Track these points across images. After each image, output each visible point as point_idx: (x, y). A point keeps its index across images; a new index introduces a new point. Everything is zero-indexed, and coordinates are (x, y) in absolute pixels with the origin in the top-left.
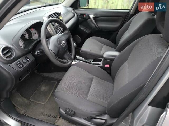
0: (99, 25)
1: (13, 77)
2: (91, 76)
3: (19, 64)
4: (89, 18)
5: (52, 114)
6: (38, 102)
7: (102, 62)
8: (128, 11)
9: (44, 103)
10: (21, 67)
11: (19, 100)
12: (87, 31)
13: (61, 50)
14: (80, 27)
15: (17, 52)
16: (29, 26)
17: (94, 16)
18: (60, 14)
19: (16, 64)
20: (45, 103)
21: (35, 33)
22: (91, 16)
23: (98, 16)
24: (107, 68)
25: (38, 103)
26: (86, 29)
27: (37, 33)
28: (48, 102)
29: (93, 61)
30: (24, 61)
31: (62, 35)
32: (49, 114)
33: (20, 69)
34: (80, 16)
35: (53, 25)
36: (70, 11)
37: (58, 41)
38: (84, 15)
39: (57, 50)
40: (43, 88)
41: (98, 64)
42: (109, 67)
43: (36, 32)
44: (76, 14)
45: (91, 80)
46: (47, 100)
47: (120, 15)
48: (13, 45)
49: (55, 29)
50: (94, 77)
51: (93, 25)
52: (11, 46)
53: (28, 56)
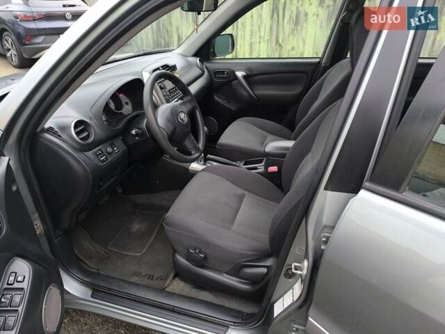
0: (257, 93)
1: (91, 176)
2: (240, 191)
3: (100, 154)
4: (236, 78)
5: (158, 273)
6: (125, 253)
7: (263, 164)
8: (318, 60)
9: (140, 254)
10: (103, 161)
11: (87, 245)
12: (232, 107)
13: (178, 129)
14: (216, 98)
15: (98, 130)
16: (118, 87)
17: (245, 74)
18: (174, 68)
19: (95, 153)
20: (142, 254)
21: (127, 103)
22: (240, 74)
23: (255, 72)
24: (273, 173)
25: (126, 255)
26: (229, 102)
27: (129, 104)
28: (147, 251)
29: (244, 165)
30: (109, 150)
31: (181, 104)
32: (150, 274)
33: (102, 164)
34: (214, 74)
35: (161, 88)
36: (194, 64)
37: (172, 113)
38: (223, 72)
39: (171, 127)
40: (136, 227)
41: (256, 168)
42: (277, 170)
43: (128, 101)
44: (206, 70)
45: (241, 198)
46: (145, 249)
47: (303, 69)
48: (90, 119)
49: (164, 96)
50: (246, 193)
51: (244, 93)
52: (88, 121)
53: (115, 143)
